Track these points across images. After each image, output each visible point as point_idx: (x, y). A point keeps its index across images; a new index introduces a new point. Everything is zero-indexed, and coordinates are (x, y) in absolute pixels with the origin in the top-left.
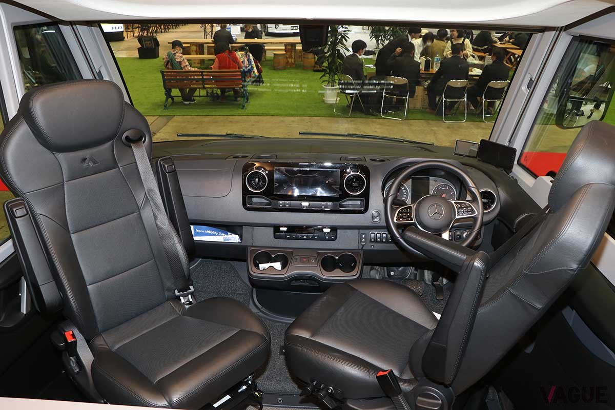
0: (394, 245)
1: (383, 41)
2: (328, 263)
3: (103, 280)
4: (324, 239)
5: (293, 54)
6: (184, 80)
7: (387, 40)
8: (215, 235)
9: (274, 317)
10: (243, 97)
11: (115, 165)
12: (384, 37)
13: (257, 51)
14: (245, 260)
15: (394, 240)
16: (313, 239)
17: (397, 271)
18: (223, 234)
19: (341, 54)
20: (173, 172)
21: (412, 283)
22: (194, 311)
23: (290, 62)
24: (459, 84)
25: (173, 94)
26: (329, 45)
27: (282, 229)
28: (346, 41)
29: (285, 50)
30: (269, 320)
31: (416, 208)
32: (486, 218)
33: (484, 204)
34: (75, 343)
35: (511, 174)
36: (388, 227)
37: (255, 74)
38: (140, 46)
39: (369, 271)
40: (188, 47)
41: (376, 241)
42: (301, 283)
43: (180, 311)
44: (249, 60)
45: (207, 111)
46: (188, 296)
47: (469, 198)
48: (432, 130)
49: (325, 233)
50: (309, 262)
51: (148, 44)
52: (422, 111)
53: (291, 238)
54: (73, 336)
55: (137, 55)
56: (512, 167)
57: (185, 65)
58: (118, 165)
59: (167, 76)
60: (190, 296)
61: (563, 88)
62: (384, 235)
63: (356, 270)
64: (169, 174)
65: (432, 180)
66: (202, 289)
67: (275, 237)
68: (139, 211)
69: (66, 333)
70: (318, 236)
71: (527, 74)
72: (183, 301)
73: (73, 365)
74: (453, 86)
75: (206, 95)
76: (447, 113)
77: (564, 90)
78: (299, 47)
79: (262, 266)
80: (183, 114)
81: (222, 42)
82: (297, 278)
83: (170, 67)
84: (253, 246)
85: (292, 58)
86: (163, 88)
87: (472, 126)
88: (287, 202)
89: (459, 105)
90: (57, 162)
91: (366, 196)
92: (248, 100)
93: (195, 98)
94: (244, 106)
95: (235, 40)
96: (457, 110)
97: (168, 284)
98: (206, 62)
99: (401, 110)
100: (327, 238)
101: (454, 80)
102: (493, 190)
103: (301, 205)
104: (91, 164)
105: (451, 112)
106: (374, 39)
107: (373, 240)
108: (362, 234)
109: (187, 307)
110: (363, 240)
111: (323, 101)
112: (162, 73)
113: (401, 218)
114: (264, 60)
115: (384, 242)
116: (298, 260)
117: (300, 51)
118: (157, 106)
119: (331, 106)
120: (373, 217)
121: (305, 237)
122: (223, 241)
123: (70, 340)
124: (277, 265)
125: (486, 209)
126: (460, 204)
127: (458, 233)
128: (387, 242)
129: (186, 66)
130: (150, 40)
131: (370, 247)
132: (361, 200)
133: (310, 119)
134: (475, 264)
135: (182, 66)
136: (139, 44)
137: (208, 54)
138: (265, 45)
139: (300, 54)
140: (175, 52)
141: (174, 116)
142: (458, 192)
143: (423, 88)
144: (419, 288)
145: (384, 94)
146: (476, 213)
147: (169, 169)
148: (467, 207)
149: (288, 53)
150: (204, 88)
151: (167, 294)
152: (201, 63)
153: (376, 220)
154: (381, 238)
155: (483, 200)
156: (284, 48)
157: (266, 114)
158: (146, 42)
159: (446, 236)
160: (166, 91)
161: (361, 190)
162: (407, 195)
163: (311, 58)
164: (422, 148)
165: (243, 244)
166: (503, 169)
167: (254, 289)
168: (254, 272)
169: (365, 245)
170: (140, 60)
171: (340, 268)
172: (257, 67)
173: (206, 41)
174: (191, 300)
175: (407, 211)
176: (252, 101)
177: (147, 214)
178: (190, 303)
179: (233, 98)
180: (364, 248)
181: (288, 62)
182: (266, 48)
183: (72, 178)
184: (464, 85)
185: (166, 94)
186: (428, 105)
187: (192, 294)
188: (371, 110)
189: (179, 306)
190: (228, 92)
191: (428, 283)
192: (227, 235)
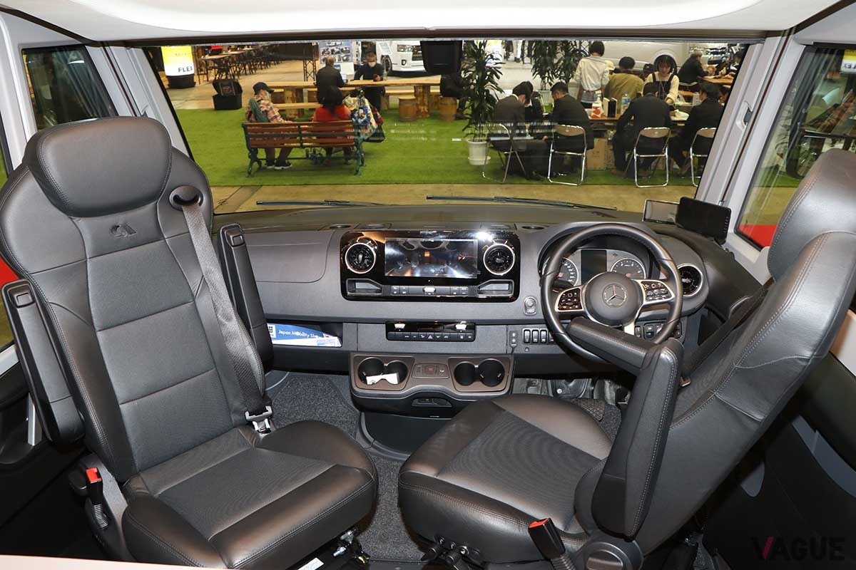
0: (557, 346)
1: (551, 80)
2: (464, 373)
3: (142, 397)
4: (457, 340)
5: (426, 100)
6: (272, 136)
7: (556, 77)
8: (306, 337)
9: (391, 454)
10: (356, 159)
11: (159, 236)
12: (553, 73)
13: (376, 95)
14: (347, 373)
15: (558, 340)
16: (442, 340)
17: (566, 388)
18: (316, 336)
19: (491, 96)
20: (241, 244)
21: (587, 403)
22: (272, 441)
23: (422, 111)
24: (656, 133)
25: (259, 156)
26: (474, 84)
27: (397, 326)
28: (498, 78)
29: (415, 94)
30: (384, 458)
31: (586, 292)
32: (688, 306)
33: (684, 285)
34: (101, 484)
35: (724, 247)
36: (547, 321)
37: (372, 127)
38: (216, 93)
39: (525, 387)
40: (281, 93)
41: (531, 341)
42: (427, 403)
43: (252, 442)
44: (364, 108)
45: (306, 179)
46: (263, 420)
47: (663, 276)
48: (620, 198)
49: (459, 331)
50: (437, 372)
51: (227, 90)
52: (607, 173)
53: (411, 339)
54: (98, 475)
55: (212, 106)
56: (725, 235)
57: (273, 116)
58: (163, 236)
59: (253, 131)
60: (266, 421)
61: (796, 121)
62: (543, 333)
63: (504, 382)
64: (236, 248)
65: (609, 253)
66: (289, 415)
67: (388, 338)
68: (194, 300)
69: (88, 471)
70: (450, 336)
71: (743, 103)
72: (257, 428)
73: (99, 517)
74: (647, 136)
75: (305, 157)
76: (640, 175)
77: (796, 124)
78: (435, 90)
79: (370, 380)
80: (273, 183)
81: (329, 85)
82: (420, 396)
83: (253, 120)
84: (357, 352)
85: (424, 105)
86: (246, 149)
87: (676, 191)
88: (404, 287)
89: (657, 163)
90: (77, 230)
91: (515, 277)
92: (363, 162)
93: (290, 161)
94: (357, 171)
95: (345, 81)
96: (655, 170)
97: (237, 404)
98: (305, 112)
99: (576, 172)
100: (462, 337)
101: (649, 128)
102: (699, 267)
103: (424, 291)
104: (126, 235)
105: (648, 173)
106: (538, 76)
107: (527, 340)
108: (511, 333)
109: (262, 436)
110: (514, 340)
111: (468, 162)
112: (245, 127)
113: (564, 305)
114: (386, 109)
115: (544, 343)
116: (421, 370)
117: (437, 95)
118: (236, 172)
119: (478, 169)
120: (526, 307)
121: (430, 337)
122: (316, 345)
123: (93, 480)
124: (392, 378)
125: (689, 292)
126: (649, 283)
127: (650, 328)
128: (548, 342)
129: (276, 117)
130: (230, 85)
131: (522, 349)
132: (509, 283)
133: (449, 187)
134: (663, 355)
135: (270, 118)
136: (214, 90)
137: (309, 102)
138: (386, 88)
139: (436, 100)
140: (260, 99)
141: (262, 186)
142: (648, 270)
143: (606, 140)
144: (597, 412)
145: (552, 150)
146: (673, 296)
147: (235, 242)
148: (659, 288)
149: (419, 99)
150: (302, 147)
151: (235, 418)
152: (299, 115)
153: (531, 310)
154: (539, 337)
155: (684, 280)
156: (413, 91)
157: (388, 181)
158: (224, 88)
159: (630, 329)
160: (250, 151)
161: (508, 267)
162: (575, 275)
163: (451, 105)
164: (598, 213)
165: (344, 349)
166: (713, 238)
167: (363, 413)
168: (359, 388)
169: (516, 347)
170: (215, 112)
171: (483, 381)
172: (375, 116)
173: (306, 84)
174: (268, 426)
175: (573, 294)
176: (369, 164)
177: (203, 303)
178: (267, 431)
179: (343, 160)
180: (515, 352)
181: (418, 112)
182: (387, 92)
183: (99, 253)
184: (664, 135)
185: (249, 157)
186: (614, 164)
187: (270, 417)
188: (534, 173)
189: (251, 436)
190: (335, 152)
191: (610, 404)
192: (323, 337)
